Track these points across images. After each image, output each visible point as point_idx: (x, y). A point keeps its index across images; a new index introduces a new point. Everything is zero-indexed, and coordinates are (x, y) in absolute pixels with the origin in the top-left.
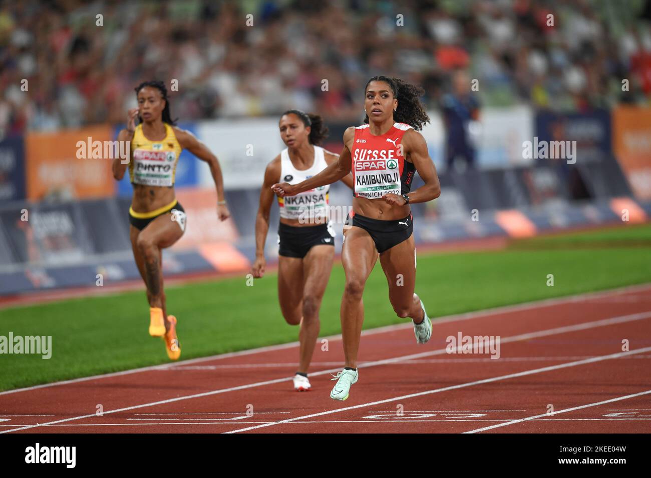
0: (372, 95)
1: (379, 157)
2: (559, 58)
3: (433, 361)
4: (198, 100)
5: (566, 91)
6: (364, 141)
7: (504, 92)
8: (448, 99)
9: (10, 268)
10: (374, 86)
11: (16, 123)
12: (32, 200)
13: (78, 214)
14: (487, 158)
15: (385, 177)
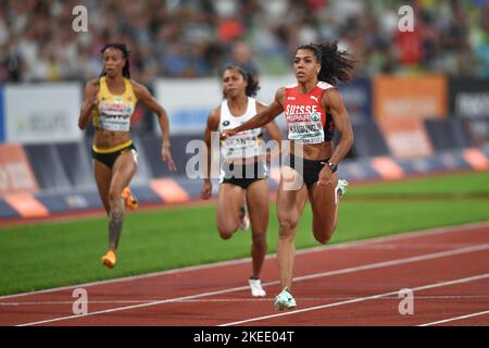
0: (299, 60)
1: (305, 111)
2: (327, 32)
6: (293, 98)
10: (300, 53)
15: (311, 127)
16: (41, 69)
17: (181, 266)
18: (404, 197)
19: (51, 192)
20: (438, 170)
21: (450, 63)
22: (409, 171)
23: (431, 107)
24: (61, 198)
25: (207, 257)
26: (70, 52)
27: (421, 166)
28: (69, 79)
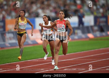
0: (60, 14)
1: (61, 25)
2: (98, 7)
3: (76, 60)
4: (35, 14)
5: (100, 13)
6: (59, 22)
7: (89, 13)
8: (79, 14)
9: (2, 43)
10: (61, 12)
11: (4, 18)
12: (6, 31)
13: (14, 33)
14: (86, 24)
15: (63, 29)
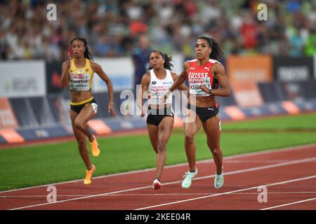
0: (198, 45)
1: (201, 76)
2: (197, 29)
6: (194, 68)
16: (20, 52)
17: (107, 174)
18: (246, 131)
19: (26, 127)
20: (266, 114)
21: (274, 48)
22: (249, 115)
23: (262, 75)
24: (32, 131)
25: (122, 168)
26: (38, 41)
27: (256, 112)
28: (36, 58)
